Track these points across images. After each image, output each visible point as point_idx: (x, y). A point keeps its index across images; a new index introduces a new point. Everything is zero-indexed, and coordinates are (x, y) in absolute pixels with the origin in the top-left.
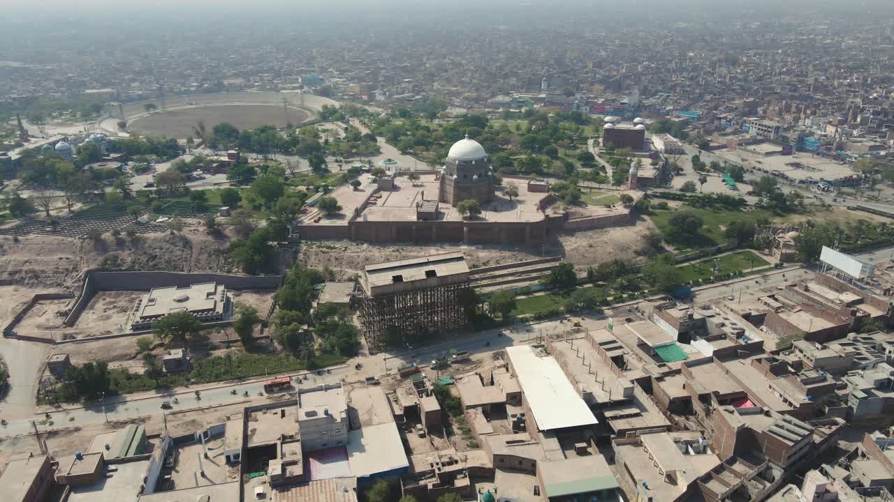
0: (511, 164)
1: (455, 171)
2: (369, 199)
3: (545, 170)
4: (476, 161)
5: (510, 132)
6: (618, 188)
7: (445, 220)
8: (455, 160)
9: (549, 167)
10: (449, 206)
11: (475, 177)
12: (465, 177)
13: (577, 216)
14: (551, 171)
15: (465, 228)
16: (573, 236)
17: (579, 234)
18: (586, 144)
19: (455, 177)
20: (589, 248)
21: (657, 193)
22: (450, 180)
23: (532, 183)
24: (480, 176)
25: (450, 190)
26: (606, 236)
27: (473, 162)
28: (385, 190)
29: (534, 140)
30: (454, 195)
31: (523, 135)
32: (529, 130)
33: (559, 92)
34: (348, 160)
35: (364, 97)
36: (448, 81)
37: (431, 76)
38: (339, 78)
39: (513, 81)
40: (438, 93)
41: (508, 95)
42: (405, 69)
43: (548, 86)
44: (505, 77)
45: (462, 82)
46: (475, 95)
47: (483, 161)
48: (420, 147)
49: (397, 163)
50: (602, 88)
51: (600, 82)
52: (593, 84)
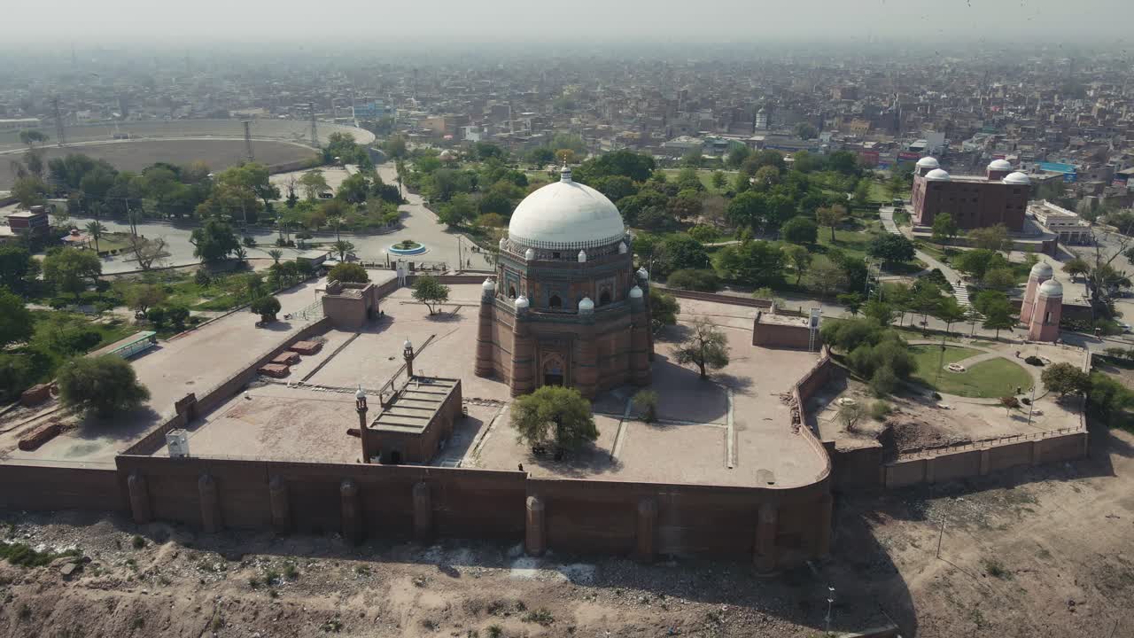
0: (703, 262)
1: (524, 282)
2: (270, 358)
3: (792, 279)
4: (589, 251)
5: (700, 187)
6: (1004, 334)
7: (468, 462)
8: (522, 247)
9: (801, 270)
10: (503, 391)
11: (586, 304)
12: (555, 301)
13: (922, 441)
14: (808, 280)
15: (530, 500)
16: (918, 517)
17: (937, 508)
18: (878, 217)
19: (520, 301)
20: (988, 580)
21: (1120, 352)
22: (509, 311)
23: (768, 319)
24: (604, 299)
26: (1030, 518)
27: (582, 256)
28: (342, 328)
29: (757, 207)
30: (517, 362)
31: (730, 195)
32: (744, 186)
33: (787, 131)
34: (307, 241)
35: (448, 137)
36: (596, 114)
37: (569, 107)
38: (419, 110)
39: (706, 115)
40: (575, 130)
41: (697, 135)
42: (529, 99)
43: (769, 123)
44: (693, 108)
45: (619, 116)
46: (637, 134)
47: (617, 250)
48: (491, 215)
49: (423, 250)
50: (867, 126)
51: (861, 116)
52: (847, 119)
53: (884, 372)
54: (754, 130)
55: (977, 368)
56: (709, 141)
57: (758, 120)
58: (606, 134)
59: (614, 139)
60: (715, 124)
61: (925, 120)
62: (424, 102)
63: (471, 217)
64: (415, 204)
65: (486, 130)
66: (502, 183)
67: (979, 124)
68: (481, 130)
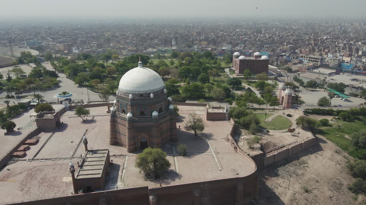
1: (129, 107)
2: (16, 149)
4: (154, 93)
5: (166, 65)
7: (120, 185)
8: (127, 94)
10: (124, 150)
11: (155, 114)
12: (142, 113)
13: (271, 148)
15: (151, 197)
16: (277, 175)
17: (281, 171)
18: (225, 72)
19: (129, 115)
20: (306, 194)
22: (124, 119)
23: (211, 111)
24: (160, 111)
25: (124, 131)
26: (308, 170)
27: (152, 95)
28: (46, 131)
29: (188, 71)
30: (129, 139)
31: (176, 67)
33: (183, 46)
34: (20, 95)
35: (66, 52)
36: (118, 42)
37: (108, 40)
38: (52, 42)
39: (156, 41)
40: (112, 48)
41: (154, 48)
42: (93, 37)
43: (176, 43)
44: (151, 39)
45: (127, 43)
46: (135, 48)
47: (163, 92)
48: (95, 80)
49: (71, 95)
50: (207, 43)
51: (204, 40)
52: (200, 41)
53: (253, 125)
54: (172, 46)
55: (275, 119)
56: (159, 50)
57: (173, 42)
58: (124, 49)
59: (127, 50)
60: (159, 44)
61: (223, 41)
62: (54, 39)
63: (88, 81)
64: (62, 77)
65: (80, 49)
66: (97, 68)
67: (239, 42)
68: (78, 49)
